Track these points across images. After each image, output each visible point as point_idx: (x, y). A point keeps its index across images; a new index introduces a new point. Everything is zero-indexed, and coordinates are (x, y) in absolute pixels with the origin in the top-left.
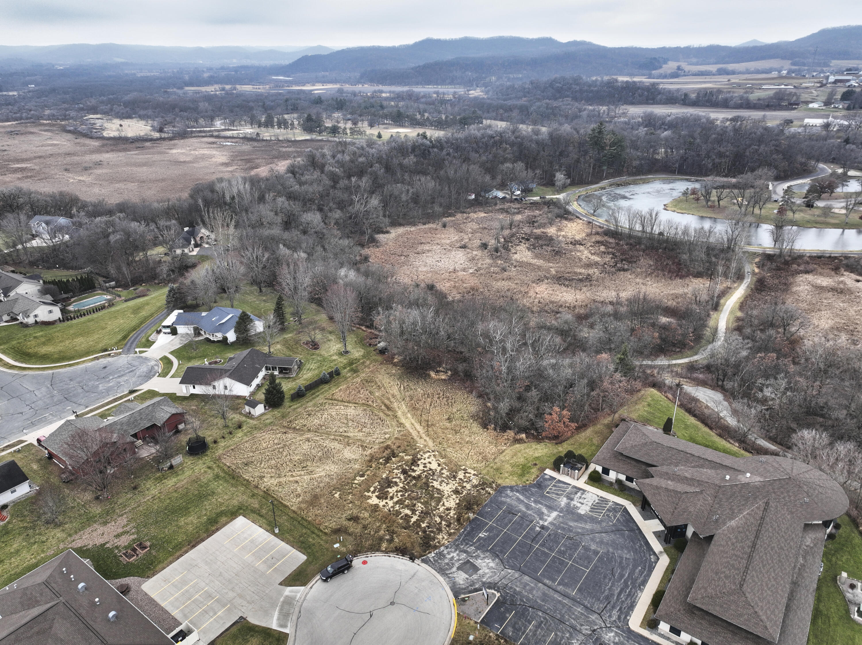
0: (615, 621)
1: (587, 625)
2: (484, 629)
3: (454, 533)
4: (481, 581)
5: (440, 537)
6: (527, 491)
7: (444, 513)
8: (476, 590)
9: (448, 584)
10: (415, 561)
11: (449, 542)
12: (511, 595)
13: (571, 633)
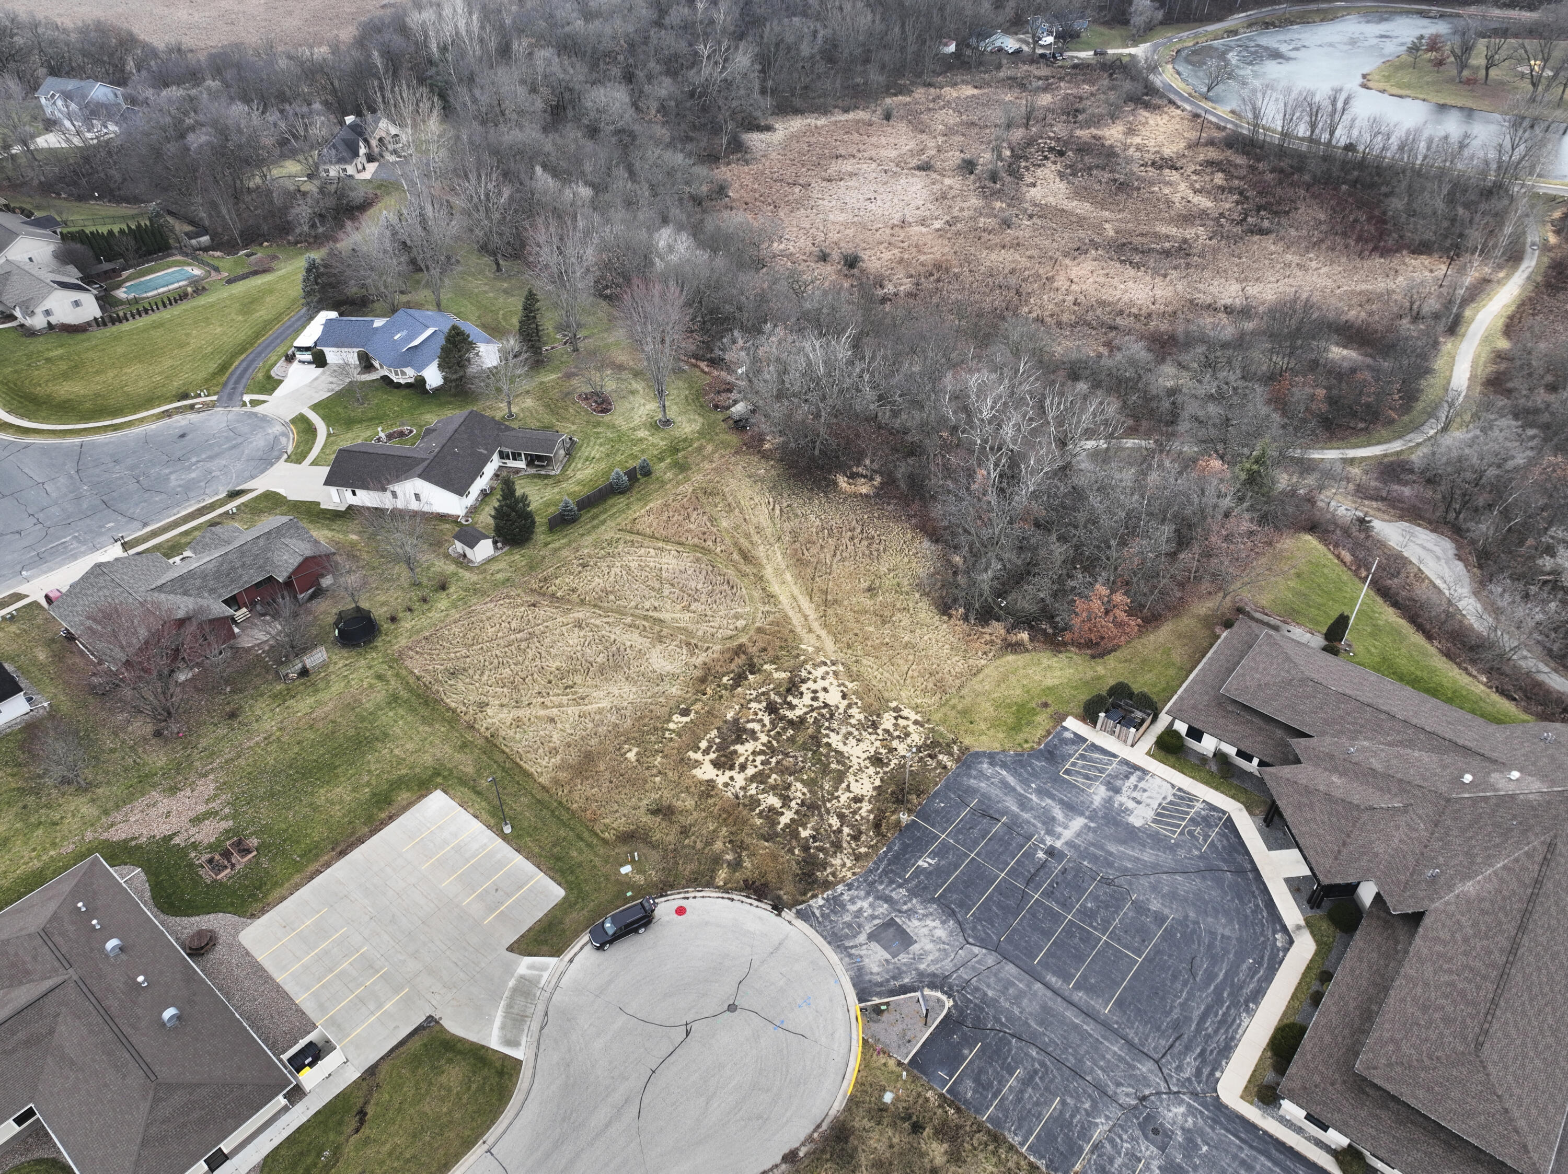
0: (1189, 1079)
1: (1130, 1085)
2: (915, 1079)
3: (867, 854)
4: (917, 969)
5: (837, 862)
6: (1023, 767)
7: (849, 807)
8: (904, 990)
9: (847, 970)
10: (783, 914)
11: (854, 874)
12: (976, 1005)
13: (1094, 1101)
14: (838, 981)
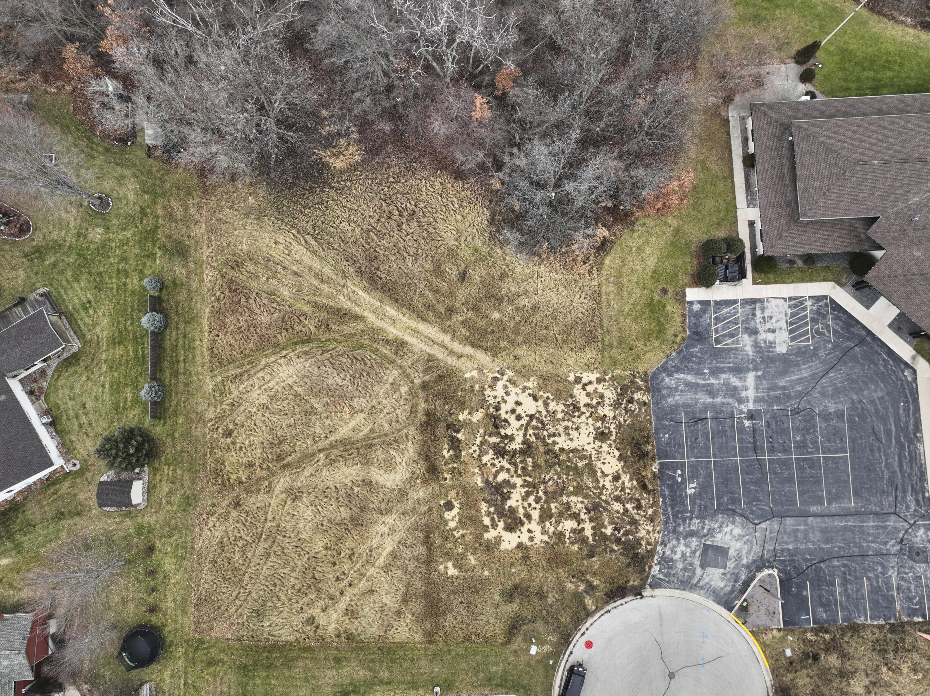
0: (916, 510)
1: (892, 539)
3: (655, 512)
4: (743, 566)
5: (642, 533)
6: (689, 360)
7: (616, 488)
8: (747, 584)
9: (708, 598)
10: (644, 594)
11: (659, 533)
12: (789, 561)
13: (881, 564)
14: (709, 609)
